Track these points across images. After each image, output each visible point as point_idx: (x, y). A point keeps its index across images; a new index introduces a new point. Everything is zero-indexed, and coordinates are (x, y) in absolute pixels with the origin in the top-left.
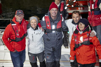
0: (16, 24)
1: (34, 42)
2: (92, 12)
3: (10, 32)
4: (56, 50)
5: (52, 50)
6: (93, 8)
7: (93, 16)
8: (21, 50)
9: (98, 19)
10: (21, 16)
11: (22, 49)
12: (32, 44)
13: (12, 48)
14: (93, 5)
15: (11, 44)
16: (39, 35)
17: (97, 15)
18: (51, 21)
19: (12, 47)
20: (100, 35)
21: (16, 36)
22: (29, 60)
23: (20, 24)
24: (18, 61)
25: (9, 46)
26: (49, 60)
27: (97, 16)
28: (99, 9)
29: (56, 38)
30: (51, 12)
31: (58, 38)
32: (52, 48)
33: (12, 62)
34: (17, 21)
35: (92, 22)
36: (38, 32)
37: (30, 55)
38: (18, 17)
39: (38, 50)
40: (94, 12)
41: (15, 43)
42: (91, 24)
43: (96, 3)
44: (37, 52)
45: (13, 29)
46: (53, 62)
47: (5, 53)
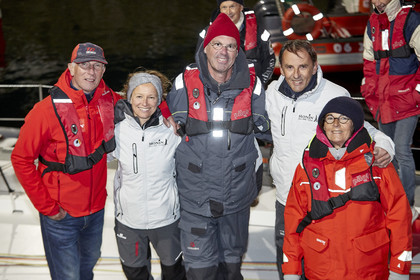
0: (69, 101)
1: (139, 179)
2: (382, 63)
3: (43, 132)
4: (224, 213)
5: (209, 214)
6: (385, 47)
7: (385, 80)
8: (85, 211)
9: (407, 93)
10: (94, 69)
11: (89, 208)
12: (132, 187)
13: (50, 202)
14: (385, 34)
15: (46, 182)
16: (160, 147)
17: (401, 76)
18: (208, 90)
19: (48, 195)
20: (405, 158)
21: (68, 148)
22: (118, 255)
23: (89, 99)
24: (70, 256)
25: (36, 190)
26: (198, 258)
27: (400, 79)
28: (412, 51)
29: (227, 161)
30: (209, 50)
31: (237, 162)
32: (211, 202)
33: (46, 262)
34: (75, 86)
35: (380, 103)
36: (158, 135)
37: (121, 235)
38: (83, 71)
39: (154, 214)
40: (388, 65)
41: (65, 179)
42: (375, 113)
43: (399, 27)
44: (150, 220)
45: (60, 119)
46: (214, 266)
47: (14, 228)
